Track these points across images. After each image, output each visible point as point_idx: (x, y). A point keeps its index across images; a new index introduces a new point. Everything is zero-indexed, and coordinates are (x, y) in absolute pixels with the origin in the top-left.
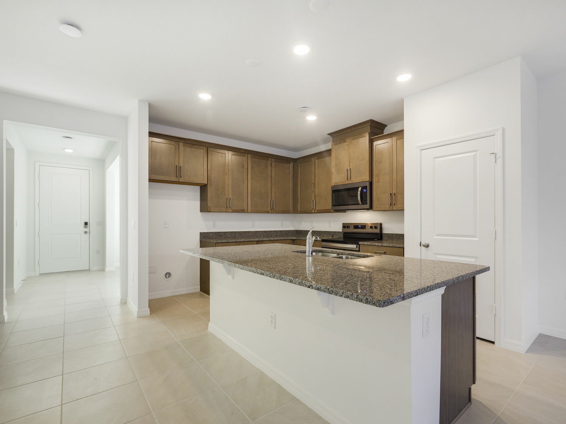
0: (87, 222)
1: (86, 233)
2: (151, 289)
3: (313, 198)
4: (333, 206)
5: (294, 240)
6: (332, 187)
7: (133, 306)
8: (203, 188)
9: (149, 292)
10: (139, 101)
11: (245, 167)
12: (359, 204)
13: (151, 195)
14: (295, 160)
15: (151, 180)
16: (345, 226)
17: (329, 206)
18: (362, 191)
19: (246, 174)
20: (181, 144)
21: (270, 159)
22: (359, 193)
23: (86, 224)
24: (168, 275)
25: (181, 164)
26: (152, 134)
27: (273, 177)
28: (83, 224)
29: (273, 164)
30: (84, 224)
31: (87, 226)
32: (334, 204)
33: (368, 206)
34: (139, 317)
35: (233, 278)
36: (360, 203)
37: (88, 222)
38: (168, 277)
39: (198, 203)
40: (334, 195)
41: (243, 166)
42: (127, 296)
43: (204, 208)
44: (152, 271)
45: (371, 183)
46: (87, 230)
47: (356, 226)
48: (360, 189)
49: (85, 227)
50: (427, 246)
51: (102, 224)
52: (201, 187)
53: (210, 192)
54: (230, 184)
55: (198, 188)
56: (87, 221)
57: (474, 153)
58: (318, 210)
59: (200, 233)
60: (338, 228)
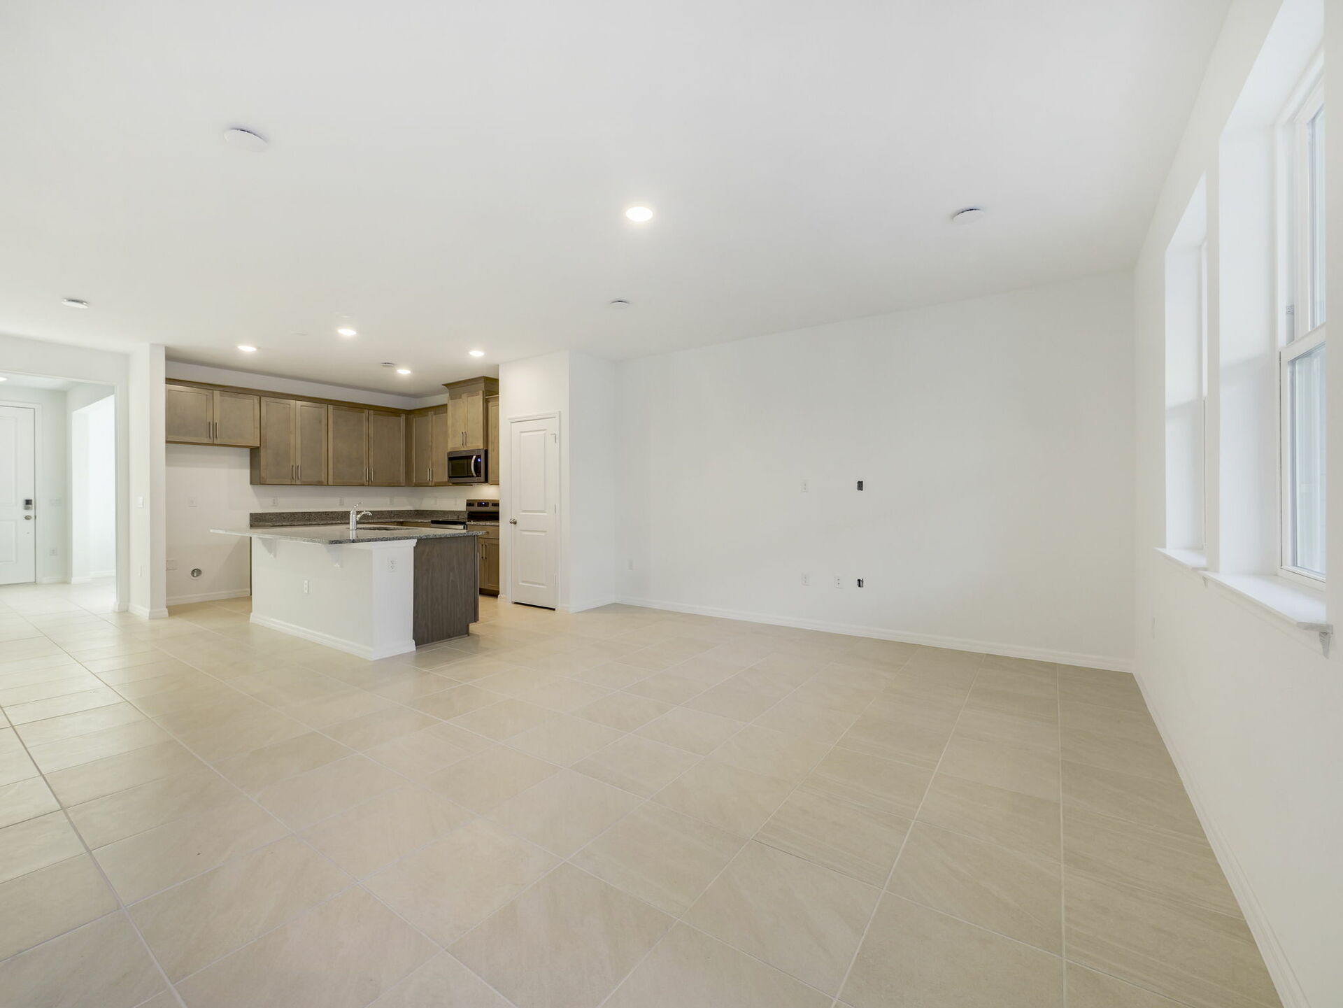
0: (31, 500)
1: (28, 519)
2: (170, 591)
3: (430, 467)
4: (450, 477)
5: (401, 522)
6: (449, 454)
7: (142, 609)
8: (254, 452)
9: (168, 595)
10: (152, 345)
11: (324, 422)
12: (473, 476)
13: (169, 461)
14: (409, 413)
15: (167, 442)
16: (470, 504)
17: (446, 478)
18: (476, 460)
19: (324, 433)
20: (217, 393)
21: (366, 411)
22: (473, 461)
23: (28, 502)
24: (196, 572)
25: (217, 420)
26: (169, 381)
27: (371, 435)
28: (21, 504)
29: (371, 418)
30: (25, 502)
31: (30, 506)
32: (451, 475)
33: (482, 478)
34: (152, 617)
35: (275, 556)
36: (475, 475)
37: (33, 499)
38: (197, 576)
39: (247, 472)
40: (450, 464)
41: (320, 422)
42: (129, 600)
43: (256, 480)
44: (170, 568)
45: (486, 452)
46: (31, 513)
47: (480, 504)
48: (474, 457)
49: (26, 509)
50: (515, 523)
51: (63, 502)
52: (251, 449)
53: (265, 457)
54: (298, 446)
55: (247, 451)
56: (30, 497)
57: (544, 432)
58: (435, 483)
59: (251, 514)
60: (461, 506)
